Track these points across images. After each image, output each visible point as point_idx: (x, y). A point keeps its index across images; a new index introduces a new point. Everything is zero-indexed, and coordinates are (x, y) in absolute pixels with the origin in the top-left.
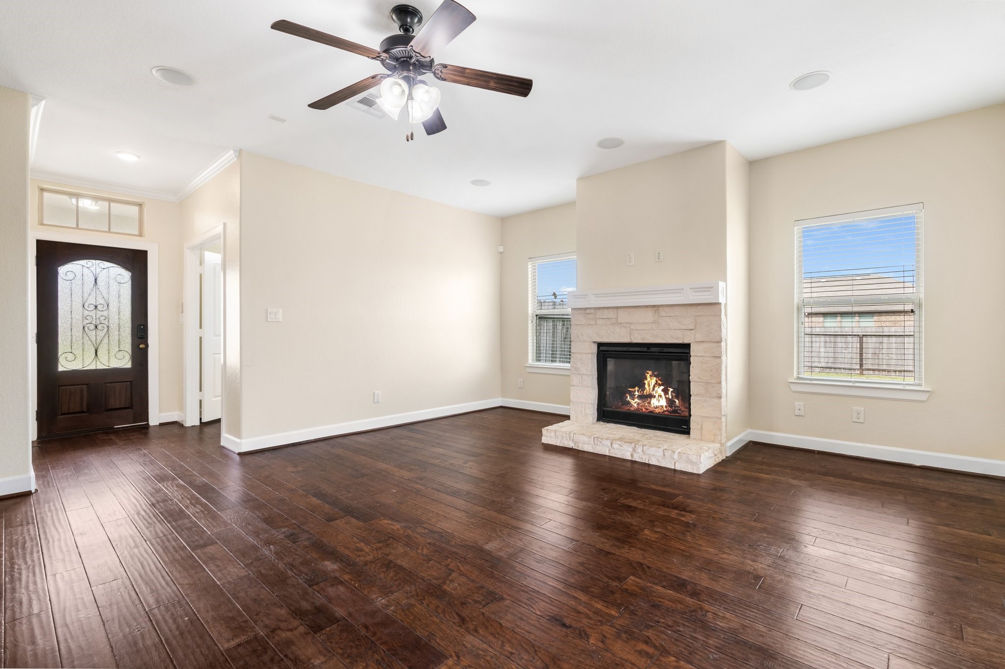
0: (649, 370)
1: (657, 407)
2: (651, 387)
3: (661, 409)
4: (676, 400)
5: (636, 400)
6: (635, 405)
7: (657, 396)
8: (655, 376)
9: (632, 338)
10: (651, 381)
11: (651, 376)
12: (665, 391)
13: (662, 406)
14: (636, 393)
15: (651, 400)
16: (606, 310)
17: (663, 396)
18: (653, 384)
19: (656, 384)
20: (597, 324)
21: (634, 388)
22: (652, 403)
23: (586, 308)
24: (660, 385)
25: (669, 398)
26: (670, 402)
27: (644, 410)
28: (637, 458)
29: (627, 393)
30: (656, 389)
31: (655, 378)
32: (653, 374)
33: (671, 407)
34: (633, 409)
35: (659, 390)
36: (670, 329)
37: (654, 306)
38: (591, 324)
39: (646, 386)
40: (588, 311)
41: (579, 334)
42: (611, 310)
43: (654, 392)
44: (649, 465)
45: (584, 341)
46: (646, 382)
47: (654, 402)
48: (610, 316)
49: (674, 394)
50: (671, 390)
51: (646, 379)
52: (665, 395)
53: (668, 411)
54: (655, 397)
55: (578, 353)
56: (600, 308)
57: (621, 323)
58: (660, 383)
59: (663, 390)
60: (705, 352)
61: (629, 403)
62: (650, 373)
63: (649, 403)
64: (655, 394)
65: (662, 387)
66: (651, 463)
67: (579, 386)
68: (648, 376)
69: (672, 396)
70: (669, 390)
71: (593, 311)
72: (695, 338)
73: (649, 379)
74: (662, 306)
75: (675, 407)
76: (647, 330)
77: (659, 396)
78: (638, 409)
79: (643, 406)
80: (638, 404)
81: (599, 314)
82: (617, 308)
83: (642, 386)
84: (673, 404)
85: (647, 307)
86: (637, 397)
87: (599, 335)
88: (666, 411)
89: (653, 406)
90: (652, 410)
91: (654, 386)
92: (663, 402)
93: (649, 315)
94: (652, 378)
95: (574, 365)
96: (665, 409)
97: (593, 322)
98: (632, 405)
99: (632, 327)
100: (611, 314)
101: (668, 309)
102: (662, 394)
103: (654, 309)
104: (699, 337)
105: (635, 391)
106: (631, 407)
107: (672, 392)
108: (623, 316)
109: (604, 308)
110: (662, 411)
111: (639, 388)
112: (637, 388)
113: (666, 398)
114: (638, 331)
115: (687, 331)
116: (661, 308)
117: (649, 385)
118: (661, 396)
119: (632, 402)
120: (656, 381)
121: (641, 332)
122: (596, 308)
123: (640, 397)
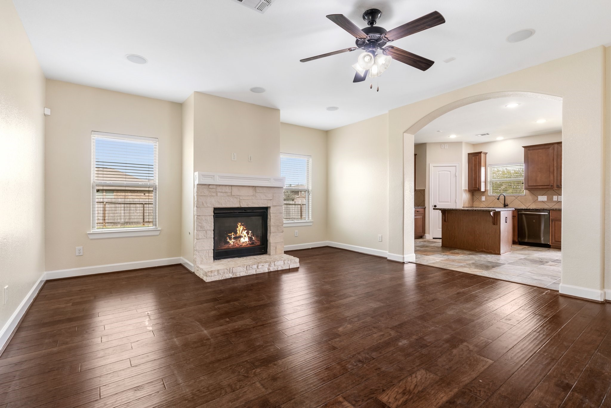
0: (239, 223)
1: (243, 243)
2: (241, 232)
3: (246, 243)
4: (253, 237)
5: (233, 240)
6: (232, 243)
7: (243, 237)
8: (243, 225)
9: (241, 204)
10: (240, 228)
11: (240, 225)
12: (248, 233)
13: (246, 242)
14: (233, 236)
15: (240, 239)
16: (224, 187)
17: (247, 236)
18: (241, 230)
19: (243, 230)
20: (217, 196)
21: (232, 233)
22: (241, 241)
23: (210, 185)
24: (245, 230)
25: (249, 236)
26: (250, 239)
27: (237, 245)
28: (272, 269)
29: (227, 237)
30: (243, 232)
31: (242, 227)
32: (241, 224)
33: (251, 241)
34: (231, 246)
35: (245, 233)
36: (261, 199)
37: (253, 187)
38: (213, 195)
39: (238, 231)
40: (211, 187)
41: (204, 202)
42: (227, 187)
43: (242, 234)
44: (278, 271)
45: (208, 207)
46: (238, 229)
47: (242, 240)
48: (227, 191)
49: (252, 234)
50: (250, 232)
51: (238, 228)
52: (248, 235)
53: (249, 244)
54: (242, 237)
55: (202, 216)
56: (220, 185)
57: (234, 196)
58: (245, 229)
59: (246, 233)
60: (277, 211)
61: (228, 242)
62: (240, 224)
63: (240, 241)
64: (242, 236)
65: (246, 231)
66: (279, 269)
67: (204, 239)
68: (239, 225)
69: (251, 235)
70: (249, 232)
71: (215, 187)
72: (273, 204)
73: (239, 227)
74: (258, 187)
75: (253, 241)
76: (249, 200)
77: (244, 236)
78: (234, 245)
79: (236, 243)
80: (233, 243)
81: (219, 189)
82: (232, 186)
83: (236, 233)
84: (251, 239)
85: (249, 186)
86: (233, 238)
87: (219, 203)
88: (248, 244)
89: (241, 242)
90: (241, 244)
91: (242, 231)
92: (247, 239)
93: (251, 191)
94: (241, 226)
95: (200, 225)
96: (248, 243)
97: (214, 194)
98: (230, 243)
99: (241, 198)
100: (228, 190)
101: (260, 189)
102: (246, 235)
103: (253, 188)
104: (275, 204)
105: (232, 235)
106: (230, 245)
107: (251, 233)
108: (235, 191)
109: (223, 185)
110: (246, 244)
111: (234, 233)
112: (233, 233)
113: (248, 236)
114: (245, 201)
115: (269, 200)
116: (257, 188)
117: (239, 231)
118: (245, 236)
119: (230, 242)
120: (243, 228)
121: (246, 201)
122: (216, 185)
123: (235, 238)
